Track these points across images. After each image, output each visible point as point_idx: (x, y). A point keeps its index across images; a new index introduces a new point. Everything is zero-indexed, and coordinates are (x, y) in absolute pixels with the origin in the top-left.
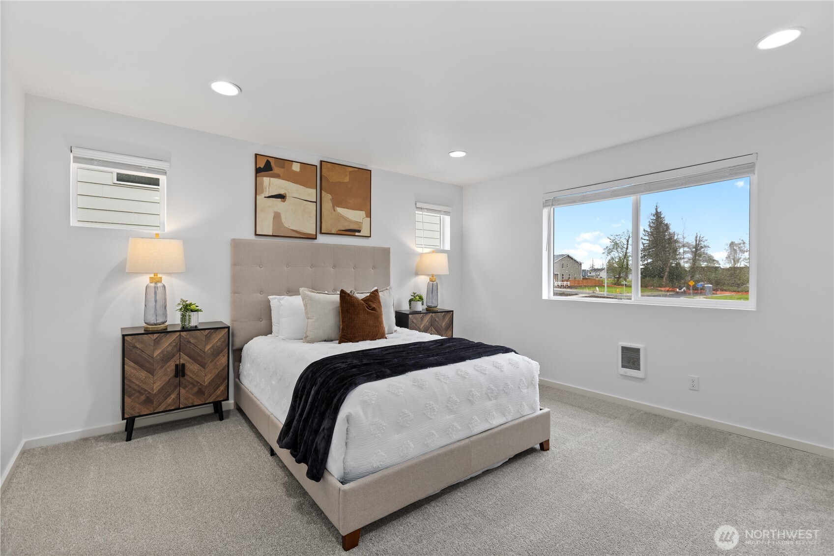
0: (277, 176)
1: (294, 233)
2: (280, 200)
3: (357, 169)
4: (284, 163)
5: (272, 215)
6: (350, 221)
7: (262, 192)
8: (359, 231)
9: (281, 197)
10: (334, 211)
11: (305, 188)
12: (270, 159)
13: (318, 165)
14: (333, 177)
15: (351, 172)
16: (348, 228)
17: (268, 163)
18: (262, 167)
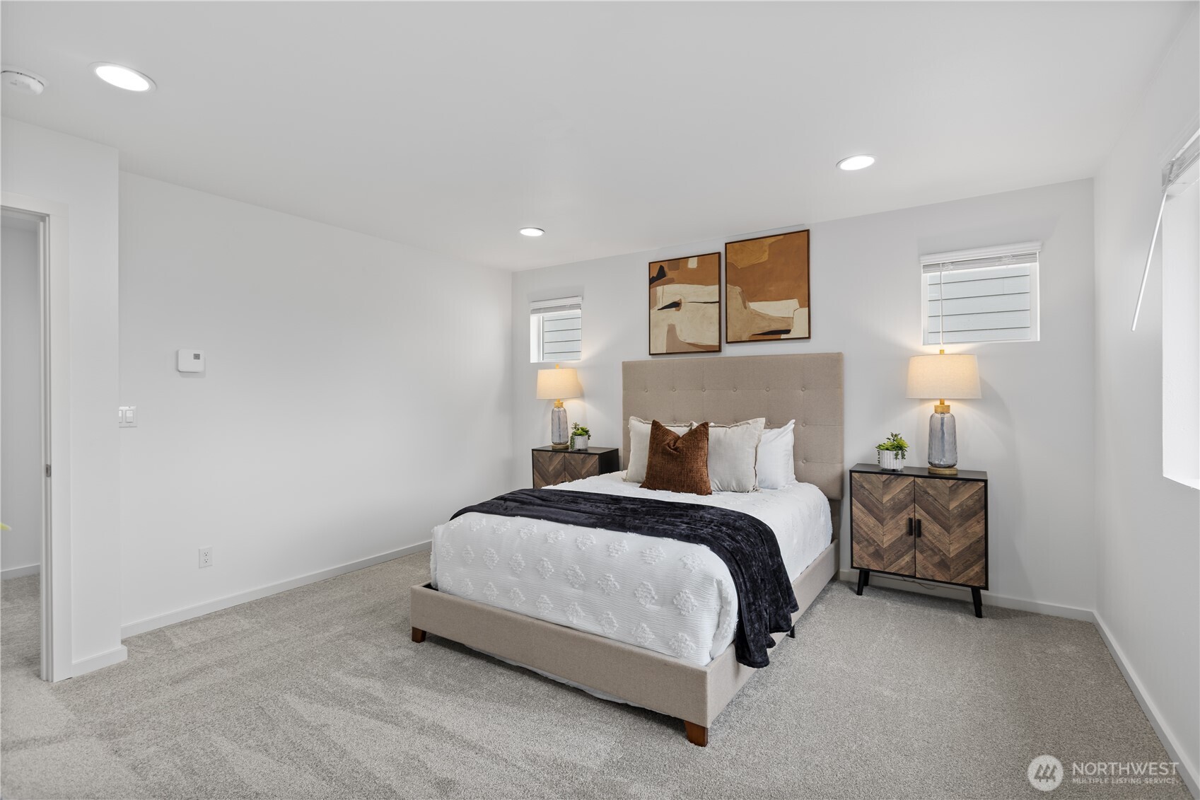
0: (671, 281)
1: (691, 347)
2: (674, 309)
3: (782, 237)
4: (678, 262)
5: (666, 329)
6: (772, 319)
7: (656, 305)
8: (788, 332)
9: (676, 305)
10: (745, 308)
11: (704, 286)
12: (662, 264)
13: (723, 251)
14: (743, 261)
15: (770, 245)
16: (767, 329)
17: (662, 268)
18: (655, 276)
